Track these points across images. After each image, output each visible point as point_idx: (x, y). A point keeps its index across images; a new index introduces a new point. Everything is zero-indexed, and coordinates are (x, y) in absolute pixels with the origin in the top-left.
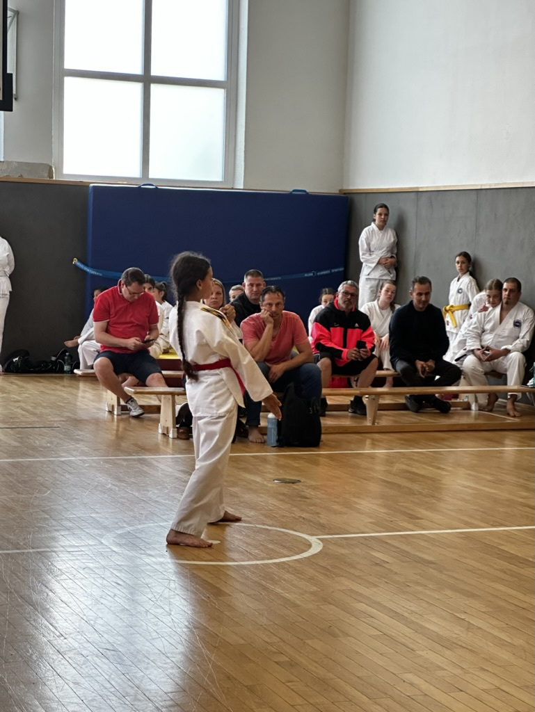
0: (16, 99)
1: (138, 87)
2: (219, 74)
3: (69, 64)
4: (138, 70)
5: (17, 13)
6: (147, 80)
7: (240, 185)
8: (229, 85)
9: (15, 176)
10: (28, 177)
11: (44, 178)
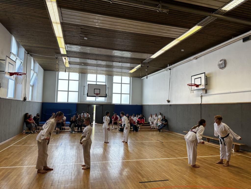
0: (108, 96)
1: (120, 94)
2: (129, 93)
3: (113, 92)
4: (120, 93)
5: (108, 88)
6: (121, 94)
7: (131, 104)
8: (130, 94)
9: (107, 104)
10: (109, 104)
11: (110, 104)
